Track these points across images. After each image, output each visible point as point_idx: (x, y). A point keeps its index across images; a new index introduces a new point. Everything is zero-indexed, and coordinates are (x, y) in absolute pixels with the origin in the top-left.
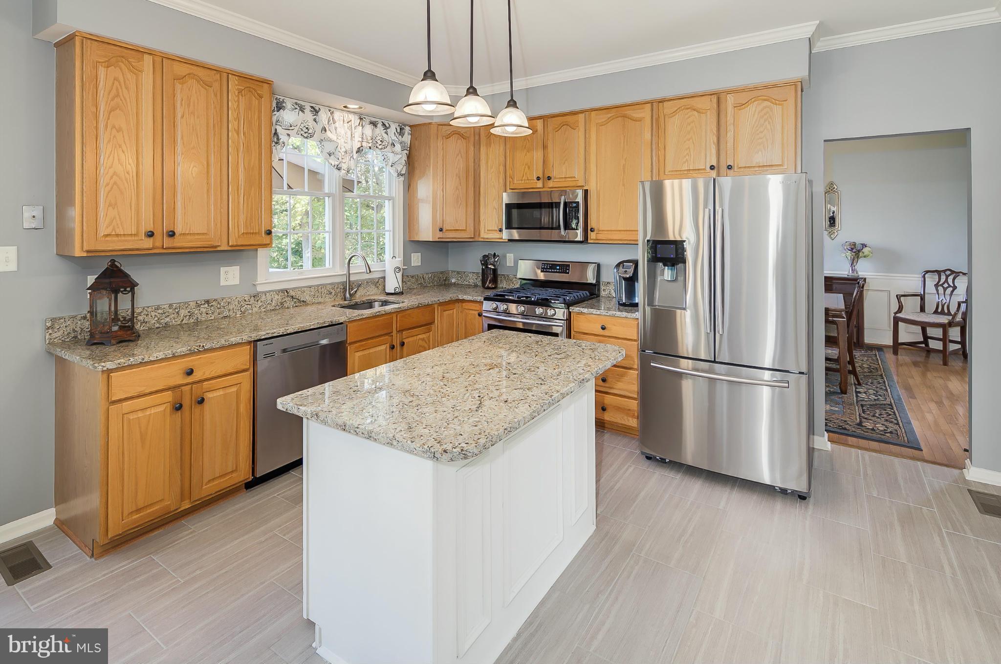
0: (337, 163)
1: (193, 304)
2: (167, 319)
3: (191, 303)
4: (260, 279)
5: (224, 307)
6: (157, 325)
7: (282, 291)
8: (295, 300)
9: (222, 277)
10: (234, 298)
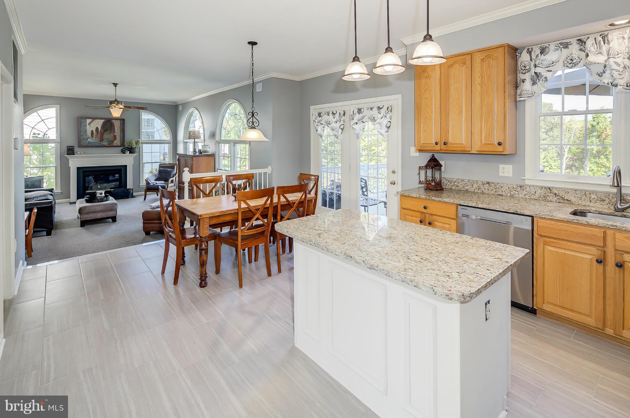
0: (611, 81)
1: (480, 183)
2: (467, 187)
4: (528, 176)
5: (499, 188)
6: (463, 189)
7: (545, 188)
8: (559, 197)
9: (501, 170)
10: (505, 185)
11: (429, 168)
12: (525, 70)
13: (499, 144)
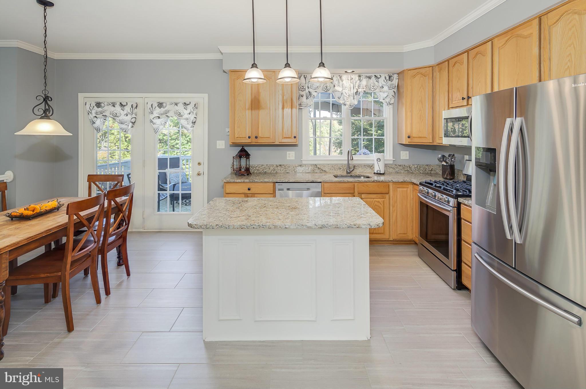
0: (343, 102)
1: (275, 166)
2: (266, 170)
3: (274, 165)
4: (304, 158)
5: (287, 168)
6: (263, 172)
7: (314, 165)
8: (320, 170)
9: (288, 155)
10: (291, 165)
11: (244, 157)
12: (303, 89)
13: (295, 137)
